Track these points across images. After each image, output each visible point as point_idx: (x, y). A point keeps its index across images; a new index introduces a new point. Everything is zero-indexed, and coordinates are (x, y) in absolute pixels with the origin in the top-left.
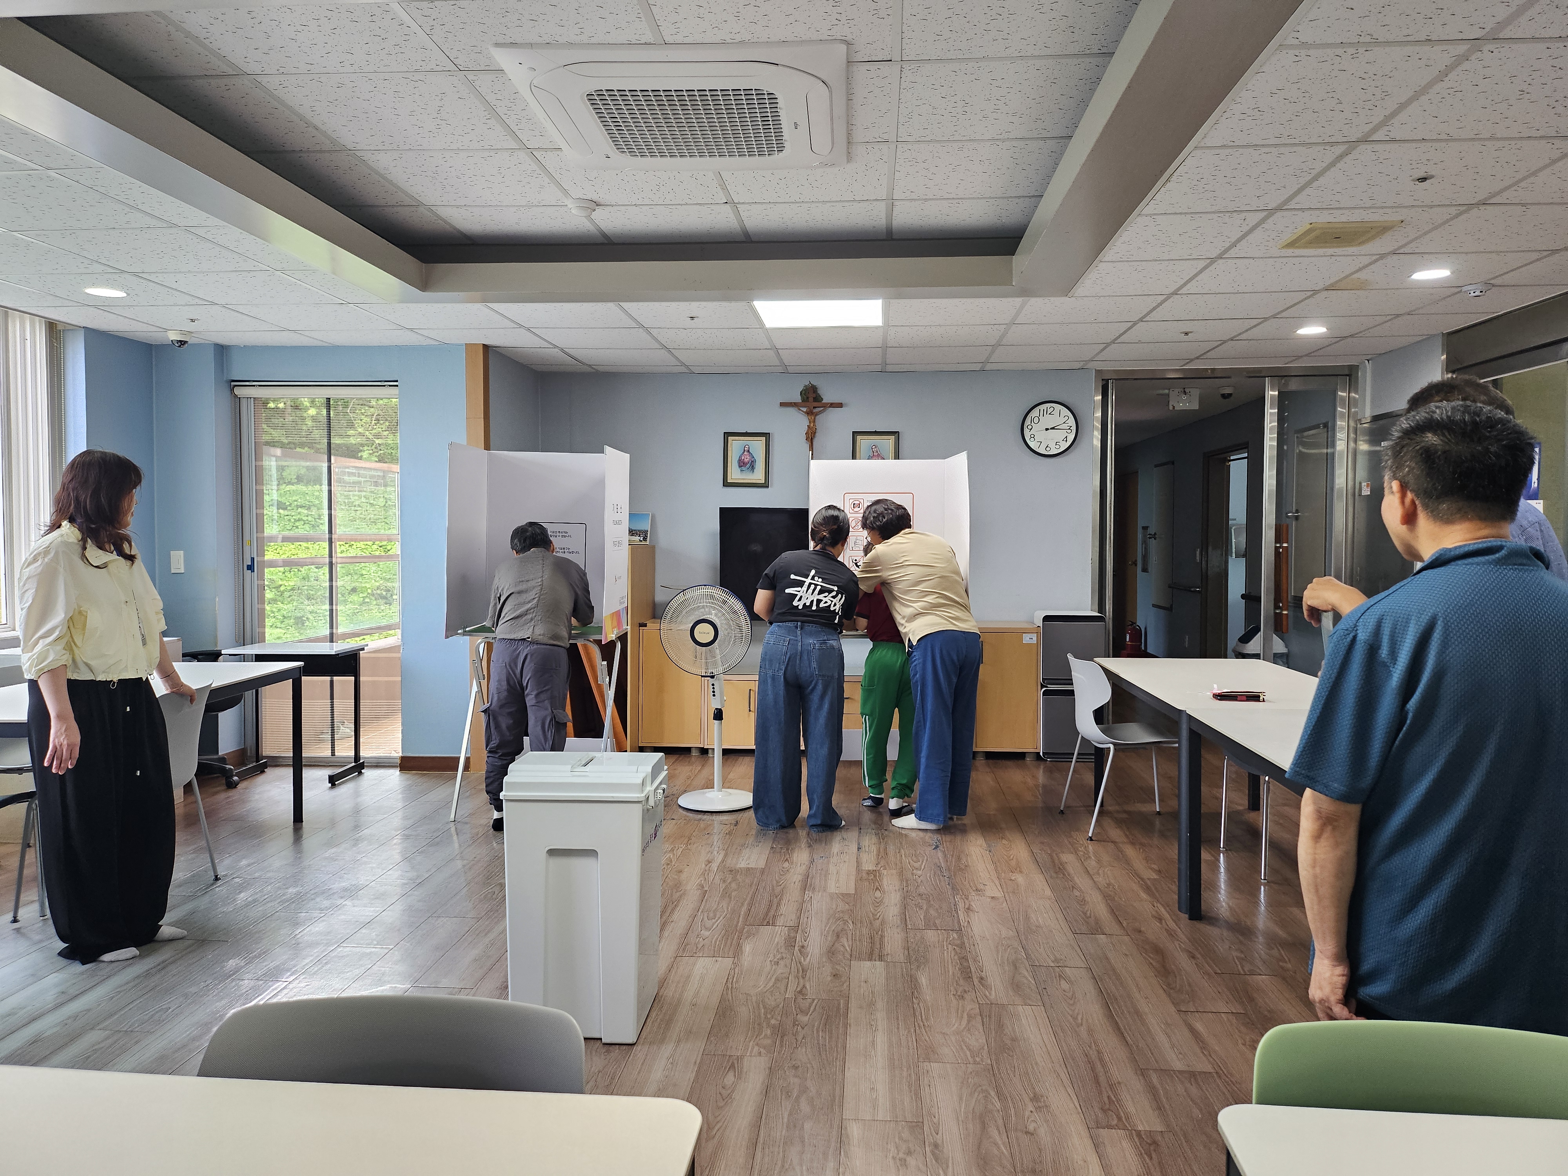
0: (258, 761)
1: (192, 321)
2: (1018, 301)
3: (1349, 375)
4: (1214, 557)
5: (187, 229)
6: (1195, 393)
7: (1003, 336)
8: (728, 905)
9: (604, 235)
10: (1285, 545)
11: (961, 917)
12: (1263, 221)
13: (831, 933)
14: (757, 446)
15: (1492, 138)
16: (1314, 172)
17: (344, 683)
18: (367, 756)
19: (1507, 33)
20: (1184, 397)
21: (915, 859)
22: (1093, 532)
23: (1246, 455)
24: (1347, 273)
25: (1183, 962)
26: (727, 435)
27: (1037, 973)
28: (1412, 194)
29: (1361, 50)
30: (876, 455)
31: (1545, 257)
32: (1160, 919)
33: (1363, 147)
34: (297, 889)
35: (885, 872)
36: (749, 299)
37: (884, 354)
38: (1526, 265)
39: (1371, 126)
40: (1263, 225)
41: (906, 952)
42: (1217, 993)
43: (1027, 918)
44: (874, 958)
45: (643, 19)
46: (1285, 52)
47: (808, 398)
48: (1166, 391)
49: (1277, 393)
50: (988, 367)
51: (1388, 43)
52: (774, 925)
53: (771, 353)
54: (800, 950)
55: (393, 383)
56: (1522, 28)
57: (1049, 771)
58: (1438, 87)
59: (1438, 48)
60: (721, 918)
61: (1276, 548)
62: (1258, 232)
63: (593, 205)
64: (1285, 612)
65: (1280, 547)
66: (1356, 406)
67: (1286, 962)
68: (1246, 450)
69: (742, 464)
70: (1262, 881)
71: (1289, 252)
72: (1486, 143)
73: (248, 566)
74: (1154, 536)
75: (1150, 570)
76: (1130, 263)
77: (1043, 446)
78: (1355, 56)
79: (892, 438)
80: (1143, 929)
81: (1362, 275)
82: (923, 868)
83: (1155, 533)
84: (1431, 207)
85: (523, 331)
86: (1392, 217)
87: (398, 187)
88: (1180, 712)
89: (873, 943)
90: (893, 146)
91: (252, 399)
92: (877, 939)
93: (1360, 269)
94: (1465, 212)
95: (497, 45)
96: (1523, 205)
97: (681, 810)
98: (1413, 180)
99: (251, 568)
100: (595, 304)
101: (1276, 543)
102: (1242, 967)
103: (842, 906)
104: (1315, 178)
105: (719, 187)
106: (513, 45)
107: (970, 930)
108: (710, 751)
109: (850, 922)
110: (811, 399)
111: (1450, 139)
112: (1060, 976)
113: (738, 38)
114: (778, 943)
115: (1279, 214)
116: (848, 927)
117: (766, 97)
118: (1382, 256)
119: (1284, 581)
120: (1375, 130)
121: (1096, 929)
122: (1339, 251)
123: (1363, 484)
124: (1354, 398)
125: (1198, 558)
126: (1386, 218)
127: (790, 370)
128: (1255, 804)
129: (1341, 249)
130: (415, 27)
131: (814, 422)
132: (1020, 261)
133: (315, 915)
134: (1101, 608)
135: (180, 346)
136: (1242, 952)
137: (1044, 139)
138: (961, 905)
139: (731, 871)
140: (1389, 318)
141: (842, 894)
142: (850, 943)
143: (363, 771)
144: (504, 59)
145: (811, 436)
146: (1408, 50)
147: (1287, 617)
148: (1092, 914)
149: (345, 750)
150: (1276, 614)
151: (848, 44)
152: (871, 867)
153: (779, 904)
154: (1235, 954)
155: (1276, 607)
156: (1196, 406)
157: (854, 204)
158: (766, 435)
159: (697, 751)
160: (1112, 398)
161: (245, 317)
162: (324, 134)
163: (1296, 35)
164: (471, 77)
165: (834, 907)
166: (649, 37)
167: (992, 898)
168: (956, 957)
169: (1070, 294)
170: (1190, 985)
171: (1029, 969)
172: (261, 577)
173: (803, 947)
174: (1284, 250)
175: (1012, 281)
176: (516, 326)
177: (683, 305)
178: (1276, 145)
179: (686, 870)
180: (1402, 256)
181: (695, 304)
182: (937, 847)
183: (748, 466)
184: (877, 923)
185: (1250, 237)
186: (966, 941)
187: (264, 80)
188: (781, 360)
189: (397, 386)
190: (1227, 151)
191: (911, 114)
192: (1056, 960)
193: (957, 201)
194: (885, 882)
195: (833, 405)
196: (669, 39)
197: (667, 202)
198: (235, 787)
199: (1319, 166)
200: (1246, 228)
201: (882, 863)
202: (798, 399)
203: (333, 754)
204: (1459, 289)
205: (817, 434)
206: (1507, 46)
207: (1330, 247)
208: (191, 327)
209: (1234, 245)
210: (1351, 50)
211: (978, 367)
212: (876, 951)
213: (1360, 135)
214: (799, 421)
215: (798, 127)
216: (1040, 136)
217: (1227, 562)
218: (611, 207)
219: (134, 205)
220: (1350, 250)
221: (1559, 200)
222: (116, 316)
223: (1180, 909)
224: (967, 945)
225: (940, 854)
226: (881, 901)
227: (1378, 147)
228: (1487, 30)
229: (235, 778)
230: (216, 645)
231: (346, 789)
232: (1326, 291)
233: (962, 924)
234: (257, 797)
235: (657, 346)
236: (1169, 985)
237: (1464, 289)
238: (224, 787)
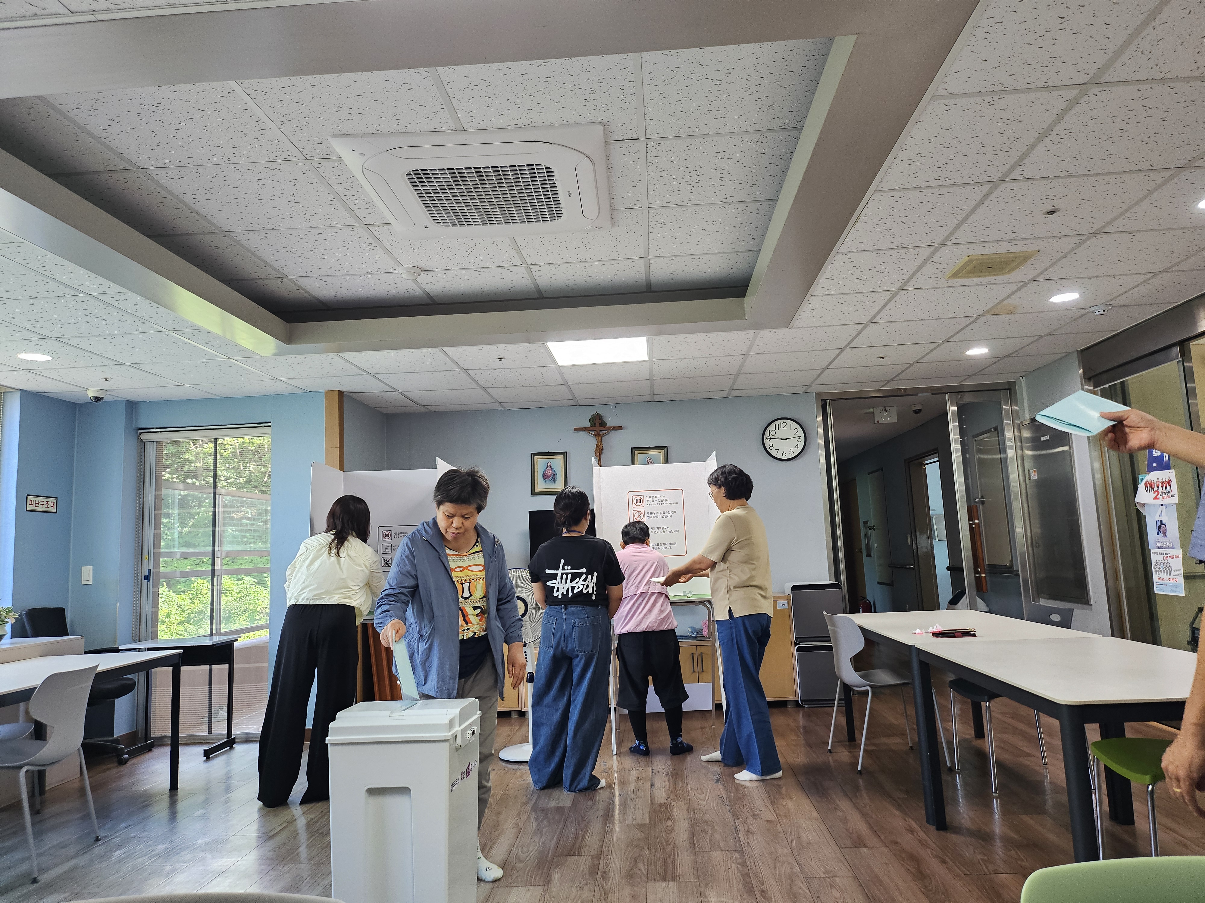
0: (146, 741)
1: (107, 380)
2: (751, 333)
3: (1009, 389)
4: (922, 541)
5: (95, 296)
6: (894, 411)
7: (741, 367)
8: (540, 840)
9: (429, 296)
10: (977, 522)
11: (742, 839)
12: (931, 255)
13: (629, 859)
14: (557, 462)
15: (1102, 173)
16: (968, 210)
17: (220, 670)
18: (238, 732)
19: (1106, 78)
20: (885, 414)
21: (699, 791)
22: (825, 518)
23: (937, 459)
24: (1000, 299)
25: (935, 867)
26: (533, 455)
27: (811, 884)
28: (1044, 226)
29: (996, 98)
30: (649, 462)
31: (1149, 279)
32: (912, 831)
33: (1004, 185)
34: (165, 845)
35: (675, 804)
36: (542, 340)
37: (652, 386)
38: (1135, 287)
39: (1008, 166)
40: (932, 259)
41: (695, 872)
42: (968, 891)
43: (799, 837)
44: (667, 879)
45: (445, 109)
46: (937, 102)
47: (595, 424)
48: (872, 410)
49: (956, 408)
50: (734, 393)
51: (1015, 91)
52: (579, 854)
53: (564, 388)
54: (602, 876)
55: (267, 424)
56: (1117, 73)
57: (807, 716)
58: (1058, 129)
59: (1055, 93)
60: (534, 851)
61: (970, 525)
62: (929, 265)
63: (419, 271)
64: (983, 576)
65: (972, 524)
66: (1018, 417)
67: (1023, 861)
68: (937, 455)
69: (545, 477)
70: (994, 794)
71: (955, 281)
72: (1098, 178)
73: (145, 576)
74: (873, 528)
75: (872, 555)
76: (835, 297)
77: (780, 452)
78: (992, 103)
79: (662, 452)
80: (899, 840)
81: (1011, 301)
82: (707, 798)
83: (874, 526)
84: (1060, 237)
85: (368, 376)
86: (1032, 247)
87: (265, 262)
88: (910, 647)
89: (666, 866)
90: (645, 212)
91: (155, 443)
92: (670, 861)
93: (1009, 296)
94: (1084, 241)
95: (334, 136)
96: (1130, 232)
97: (501, 763)
98: (1044, 214)
99: (147, 578)
100: (423, 349)
101: (969, 520)
102: (987, 868)
103: (638, 835)
104: (969, 216)
105: (514, 251)
106: (346, 135)
107: (750, 850)
108: (526, 713)
109: (646, 849)
110: (598, 425)
111: (1070, 176)
112: (831, 885)
113: (520, 123)
114: (583, 871)
115: (944, 248)
116: (644, 853)
117: (545, 171)
118: (1026, 283)
119: (980, 551)
120: (1011, 170)
121: (858, 843)
122: (992, 279)
123: (1031, 471)
124: (1016, 410)
125: (909, 542)
126: (1025, 249)
127: (581, 402)
128: (980, 733)
129: (994, 277)
130: (269, 123)
131: (601, 441)
132: (749, 301)
133: (178, 867)
134: (837, 577)
135: (97, 402)
136: (984, 854)
137: (760, 201)
138: (741, 829)
139: (543, 810)
140: (1035, 338)
141: (639, 825)
142: (646, 867)
143: (234, 746)
144: (340, 148)
145: (599, 453)
146: (1032, 96)
147: (986, 579)
148: (854, 831)
149: (220, 730)
150: (976, 577)
151: (605, 125)
152: (663, 801)
153: (584, 837)
154: (979, 857)
155: (976, 572)
156: (895, 420)
157: (620, 262)
158: (564, 454)
159: (516, 714)
160: (831, 417)
161: (148, 374)
162: (205, 218)
163: (945, 86)
164: (316, 164)
165: (631, 836)
166: (451, 125)
167: (768, 821)
168: (739, 874)
169: (790, 326)
170: (943, 885)
171: (804, 882)
172: (156, 585)
173: (605, 872)
174: (950, 280)
175: (745, 316)
176: (363, 373)
177: (492, 347)
178: (936, 187)
179: (504, 812)
180: (1041, 282)
181: (502, 346)
182: (718, 781)
183: (551, 478)
184: (669, 849)
185: (923, 270)
186: (747, 860)
187: (154, 173)
188: (573, 394)
189: (270, 426)
190: (901, 193)
191: (657, 184)
192: (826, 872)
193: (698, 257)
194: (675, 813)
195: (614, 429)
196: (466, 126)
197: (476, 266)
198: (125, 764)
199: (971, 204)
200: (919, 262)
201: (672, 797)
202: (588, 425)
203: (210, 732)
204: (1087, 311)
205: (604, 451)
206: (1107, 89)
207: (985, 276)
208: (106, 385)
209: (911, 277)
210: (988, 99)
211: (724, 394)
212: (670, 872)
213: (1000, 175)
214: (589, 442)
215: (571, 196)
216: (756, 199)
217: (932, 544)
218: (432, 272)
219: (51, 276)
220: (1001, 278)
221: (1157, 228)
222: (45, 378)
223: (928, 822)
224: (748, 863)
225: (721, 786)
226: (673, 829)
227: (1015, 185)
228: (1091, 75)
229: (126, 756)
230: (115, 642)
231: (219, 761)
232: (985, 317)
233: (743, 844)
234: (142, 770)
235: (475, 386)
236: (926, 887)
237: (1091, 309)
238: (116, 764)
